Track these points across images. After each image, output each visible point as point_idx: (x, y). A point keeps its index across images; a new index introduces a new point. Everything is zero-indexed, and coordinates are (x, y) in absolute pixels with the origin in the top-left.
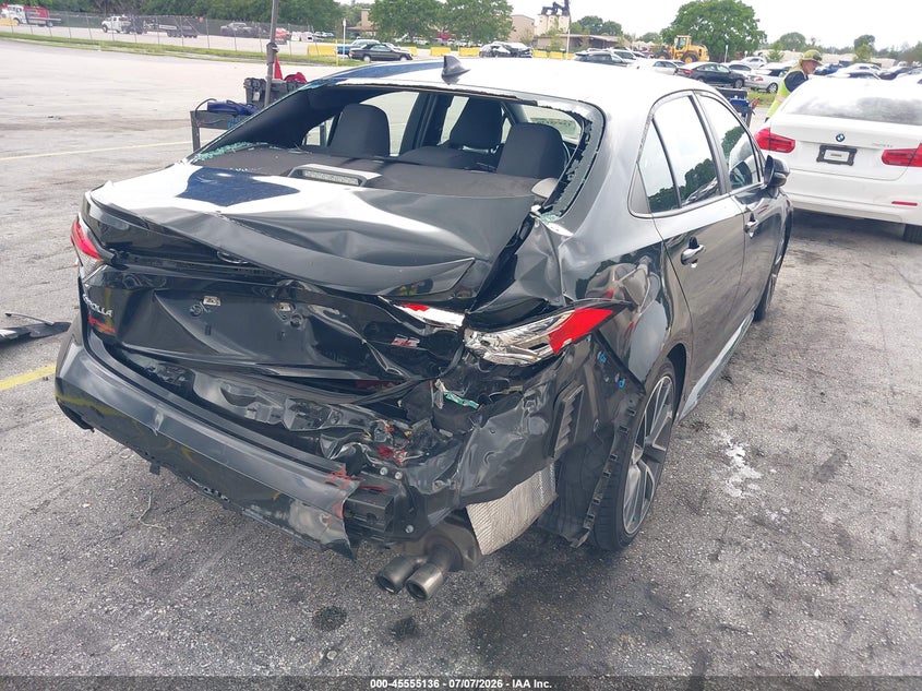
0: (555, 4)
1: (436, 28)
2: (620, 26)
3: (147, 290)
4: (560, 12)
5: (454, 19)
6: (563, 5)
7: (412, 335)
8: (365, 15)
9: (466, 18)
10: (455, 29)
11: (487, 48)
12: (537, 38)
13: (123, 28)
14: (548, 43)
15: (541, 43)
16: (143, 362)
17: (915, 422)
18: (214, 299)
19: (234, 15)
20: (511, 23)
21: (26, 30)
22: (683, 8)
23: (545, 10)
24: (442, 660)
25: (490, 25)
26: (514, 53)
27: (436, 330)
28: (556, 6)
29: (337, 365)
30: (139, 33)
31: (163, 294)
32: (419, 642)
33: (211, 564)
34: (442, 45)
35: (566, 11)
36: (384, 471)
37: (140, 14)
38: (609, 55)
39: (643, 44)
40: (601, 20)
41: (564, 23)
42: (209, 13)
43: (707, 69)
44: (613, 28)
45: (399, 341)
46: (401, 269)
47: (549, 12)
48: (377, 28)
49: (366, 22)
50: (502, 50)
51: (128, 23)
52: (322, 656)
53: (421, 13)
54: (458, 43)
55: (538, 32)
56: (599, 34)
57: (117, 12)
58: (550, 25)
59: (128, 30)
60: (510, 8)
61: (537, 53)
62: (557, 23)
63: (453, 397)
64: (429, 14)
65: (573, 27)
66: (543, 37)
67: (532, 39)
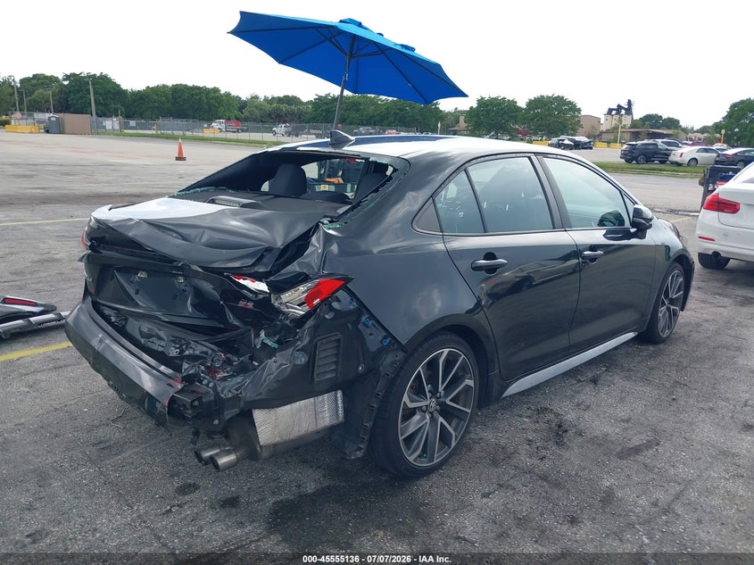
0: (619, 106)
1: (517, 127)
2: (678, 121)
3: (110, 266)
4: (623, 112)
5: (532, 119)
6: (626, 107)
7: (249, 300)
8: (462, 119)
9: (541, 118)
10: (532, 127)
11: (554, 140)
12: (602, 133)
13: (286, 133)
14: (611, 137)
15: (605, 137)
16: (107, 311)
17: (748, 427)
18: (144, 273)
19: (365, 122)
20: (579, 121)
21: (223, 135)
22: (734, 106)
23: (610, 110)
24: (241, 523)
25: (560, 123)
26: (577, 146)
27: (262, 296)
28: (620, 107)
29: (203, 316)
30: (297, 136)
31: (119, 270)
32: (234, 510)
33: (137, 450)
34: (522, 140)
35: (629, 110)
36: (205, 382)
37: (301, 123)
38: (656, 144)
39: (699, 135)
40: (661, 117)
41: (627, 121)
42: (348, 121)
43: (747, 154)
44: (672, 123)
45: (242, 304)
46: (224, 251)
47: (614, 112)
48: (470, 128)
49: (462, 124)
50: (567, 142)
51: (290, 129)
52: (168, 508)
53: (506, 116)
54: (534, 138)
55: (604, 128)
56: (658, 128)
57: (285, 122)
58: (614, 122)
59: (289, 134)
60: (579, 110)
61: (598, 144)
62: (620, 121)
63: (268, 342)
64: (511, 117)
65: (634, 124)
66: (608, 132)
67: (598, 133)
